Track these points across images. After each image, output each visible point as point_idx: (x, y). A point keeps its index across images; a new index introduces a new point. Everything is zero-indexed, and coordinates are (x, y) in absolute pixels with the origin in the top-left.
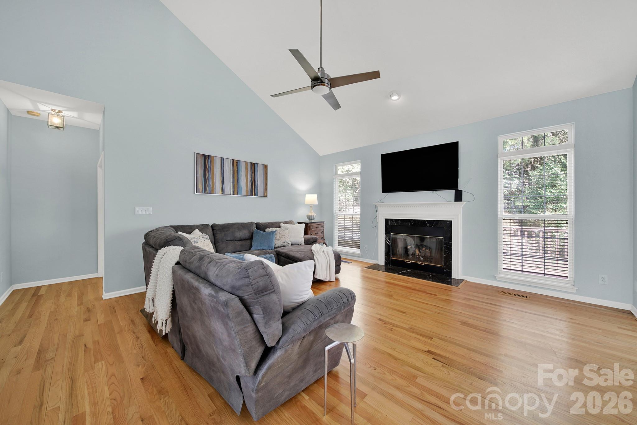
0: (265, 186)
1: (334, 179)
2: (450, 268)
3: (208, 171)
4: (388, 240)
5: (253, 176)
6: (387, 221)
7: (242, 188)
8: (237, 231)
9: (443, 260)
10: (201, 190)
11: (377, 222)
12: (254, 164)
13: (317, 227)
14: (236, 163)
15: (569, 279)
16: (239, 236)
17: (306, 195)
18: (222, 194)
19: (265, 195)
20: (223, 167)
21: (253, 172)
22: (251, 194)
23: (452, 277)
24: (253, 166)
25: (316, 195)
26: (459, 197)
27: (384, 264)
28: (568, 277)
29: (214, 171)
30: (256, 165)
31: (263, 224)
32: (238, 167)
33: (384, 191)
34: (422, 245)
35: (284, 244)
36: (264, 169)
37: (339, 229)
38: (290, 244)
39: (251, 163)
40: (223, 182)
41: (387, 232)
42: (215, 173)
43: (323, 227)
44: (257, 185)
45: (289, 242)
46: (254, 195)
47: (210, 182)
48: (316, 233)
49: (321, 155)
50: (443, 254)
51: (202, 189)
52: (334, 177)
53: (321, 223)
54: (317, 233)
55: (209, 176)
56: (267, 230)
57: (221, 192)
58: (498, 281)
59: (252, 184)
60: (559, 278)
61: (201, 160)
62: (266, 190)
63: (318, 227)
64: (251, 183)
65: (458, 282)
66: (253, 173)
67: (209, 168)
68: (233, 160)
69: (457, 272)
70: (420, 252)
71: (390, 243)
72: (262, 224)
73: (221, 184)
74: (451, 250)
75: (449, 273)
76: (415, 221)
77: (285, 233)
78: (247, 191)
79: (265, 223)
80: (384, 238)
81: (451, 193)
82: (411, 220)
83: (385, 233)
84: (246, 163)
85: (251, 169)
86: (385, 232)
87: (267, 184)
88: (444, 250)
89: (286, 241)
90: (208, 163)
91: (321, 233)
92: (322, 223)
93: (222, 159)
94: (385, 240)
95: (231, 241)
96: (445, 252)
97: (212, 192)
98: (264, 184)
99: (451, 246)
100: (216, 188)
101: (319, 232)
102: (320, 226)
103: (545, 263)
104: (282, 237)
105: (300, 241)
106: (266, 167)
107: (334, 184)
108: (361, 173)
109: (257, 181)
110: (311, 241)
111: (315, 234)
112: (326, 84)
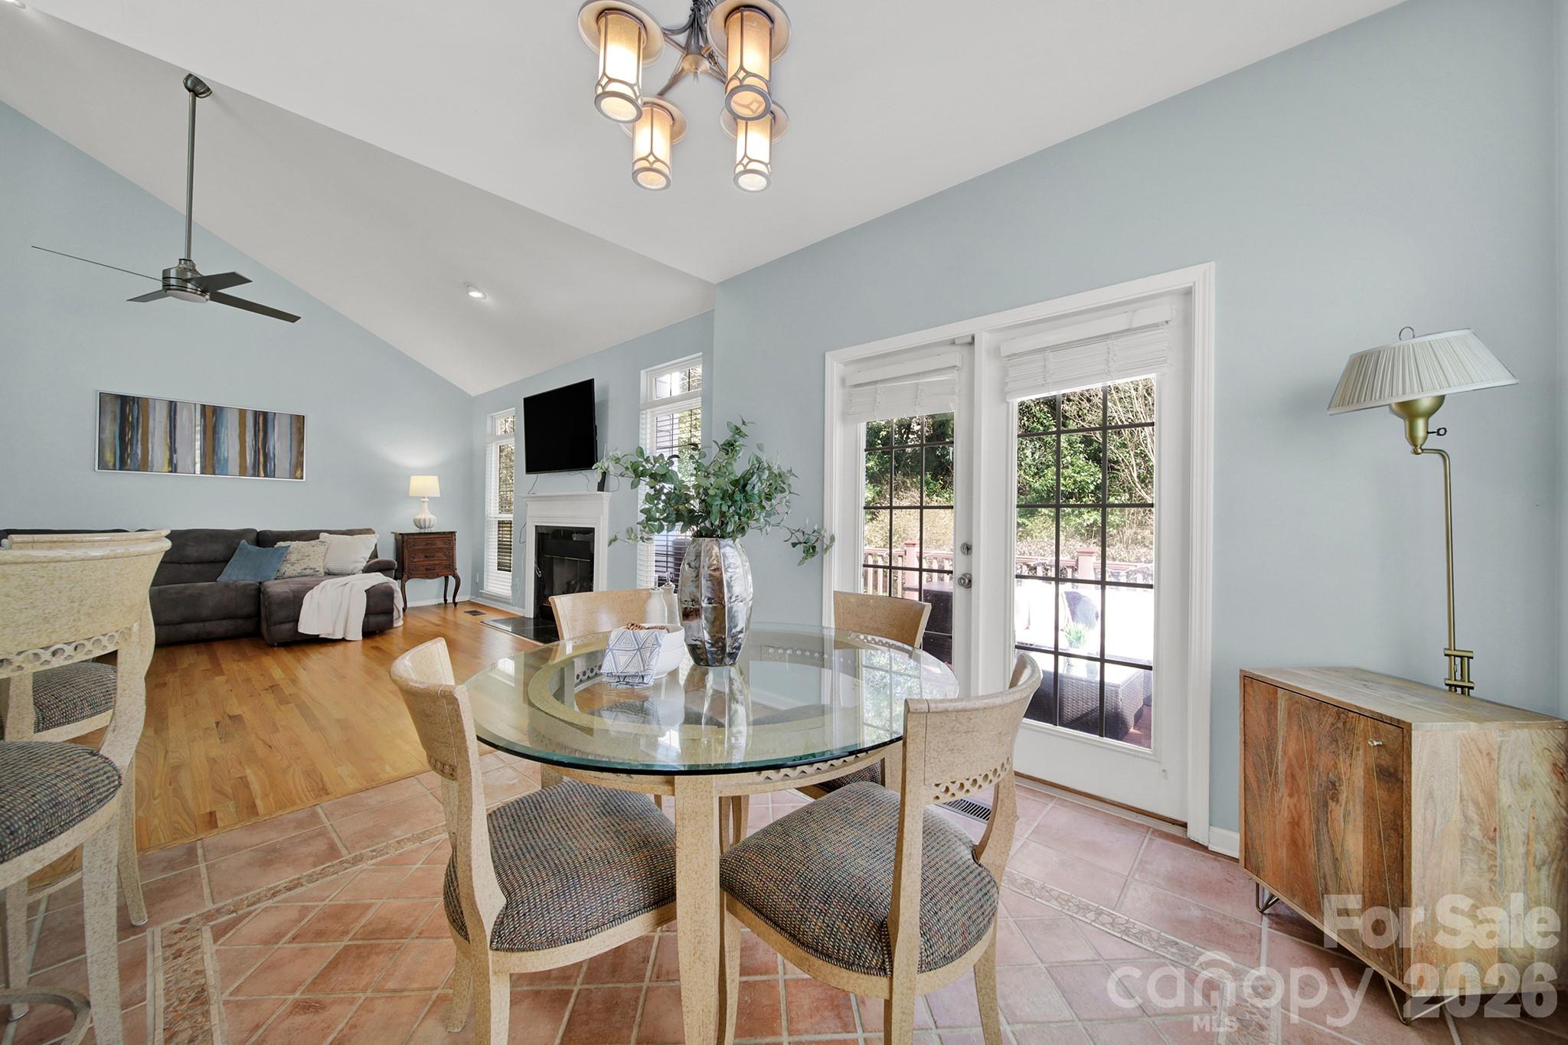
1: (488, 445)
3: (133, 427)
5: (261, 439)
6: (538, 530)
7: (226, 460)
10: (111, 465)
11: (525, 531)
12: (265, 414)
14: (212, 415)
16: (196, 555)
17: (416, 477)
18: (171, 472)
19: (296, 475)
20: (175, 419)
21: (261, 430)
22: (254, 474)
24: (263, 421)
25: (436, 477)
27: (532, 617)
29: (148, 426)
30: (270, 418)
32: (216, 420)
33: (528, 470)
36: (294, 425)
39: (256, 412)
40: (172, 450)
42: (151, 429)
44: (272, 455)
45: (317, 569)
46: (263, 474)
47: (137, 448)
49: (473, 395)
51: (115, 461)
55: (135, 436)
57: (166, 468)
61: (115, 407)
62: (299, 464)
64: (255, 451)
66: (261, 432)
67: (135, 422)
68: (204, 407)
73: (168, 453)
77: (318, 551)
78: (242, 467)
83: (535, 556)
84: (242, 413)
85: (256, 423)
86: (535, 554)
90: (131, 411)
93: (172, 407)
95: (173, 563)
97: (144, 465)
98: (295, 452)
100: (152, 459)
104: (304, 559)
106: (299, 419)
109: (271, 447)
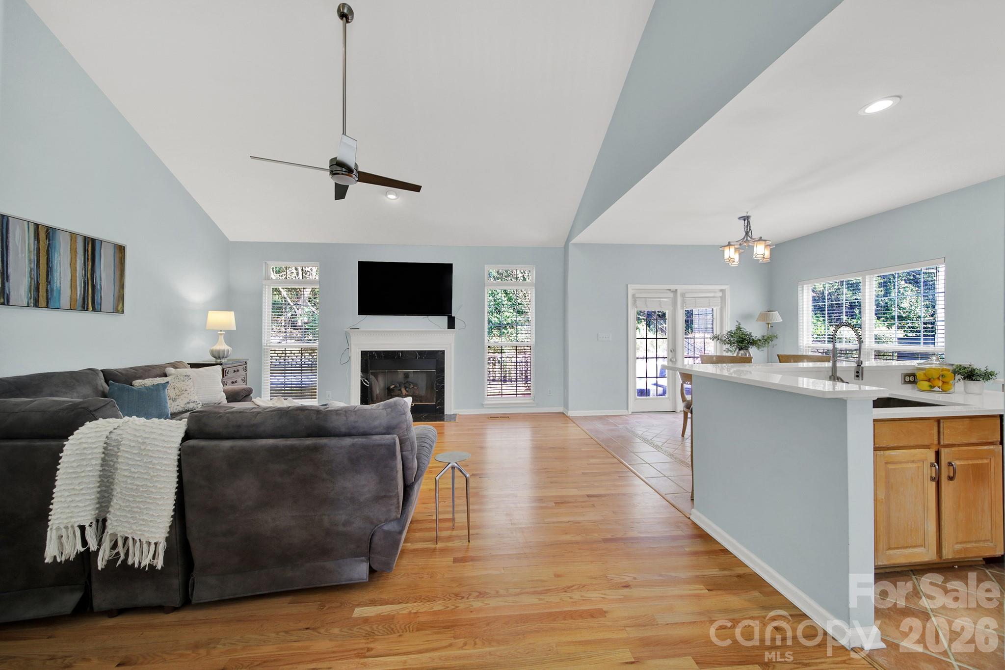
0: (119, 292)
1: (264, 286)
2: (442, 403)
4: (365, 380)
5: (90, 267)
6: (364, 354)
7: (59, 292)
8: (64, 390)
9: (435, 396)
11: (349, 355)
12: (93, 241)
13: (236, 370)
14: (44, 234)
15: (531, 395)
17: (210, 312)
19: (118, 308)
20: (7, 237)
21: (90, 257)
22: (83, 308)
23: (445, 414)
24: (91, 246)
25: (232, 313)
26: (451, 324)
28: (530, 394)
30: (97, 244)
31: (124, 372)
32: (49, 244)
33: (361, 312)
34: (408, 382)
35: (188, 405)
36: (117, 254)
37: (271, 370)
38: (201, 404)
39: (85, 236)
41: (365, 369)
43: (245, 369)
44: (99, 287)
45: (198, 402)
46: (90, 308)
48: (234, 381)
49: (231, 240)
50: (435, 389)
52: (264, 282)
53: (242, 364)
54: (236, 382)
56: (138, 383)
58: (486, 408)
59: (86, 284)
60: (526, 395)
62: (120, 298)
63: (238, 371)
64: (84, 282)
65: (453, 417)
66: (90, 260)
68: (39, 225)
69: (450, 408)
70: (407, 391)
71: (368, 384)
72: (120, 371)
74: (444, 384)
75: (442, 411)
76: (402, 352)
77: (187, 386)
78: (72, 299)
79: (126, 370)
80: (360, 378)
81: (444, 320)
82: (398, 351)
83: (361, 371)
84: (73, 236)
85: (85, 250)
86: (361, 369)
87: (122, 286)
88: (436, 384)
89: (193, 400)
91: (242, 380)
92: (244, 363)
94: (361, 380)
96: (437, 387)
98: (117, 284)
99: (443, 379)
101: (239, 380)
102: (240, 368)
103: (517, 384)
104: (183, 394)
105: (219, 397)
106: (120, 250)
107: (264, 295)
108: (320, 282)
109: (98, 279)
110: (242, 396)
111: (233, 383)
112: (354, 176)
